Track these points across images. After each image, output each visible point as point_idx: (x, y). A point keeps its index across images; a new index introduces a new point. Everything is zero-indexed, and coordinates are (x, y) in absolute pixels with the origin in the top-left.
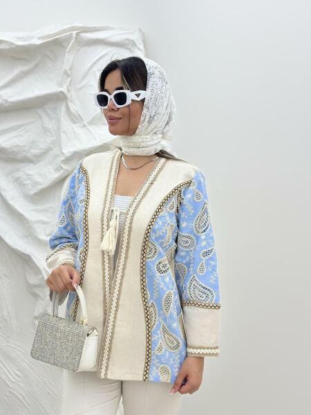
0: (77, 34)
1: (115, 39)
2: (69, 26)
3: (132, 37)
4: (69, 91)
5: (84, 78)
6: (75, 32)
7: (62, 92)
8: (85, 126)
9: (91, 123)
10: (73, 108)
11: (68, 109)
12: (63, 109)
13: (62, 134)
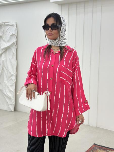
0: (4, 24)
1: (11, 24)
2: (2, 22)
3: (14, 24)
4: (3, 35)
5: (6, 32)
6: (3, 23)
7: (1, 36)
8: (6, 43)
9: (7, 42)
10: (4, 39)
11: (3, 39)
12: (2, 39)
13: (1, 44)
